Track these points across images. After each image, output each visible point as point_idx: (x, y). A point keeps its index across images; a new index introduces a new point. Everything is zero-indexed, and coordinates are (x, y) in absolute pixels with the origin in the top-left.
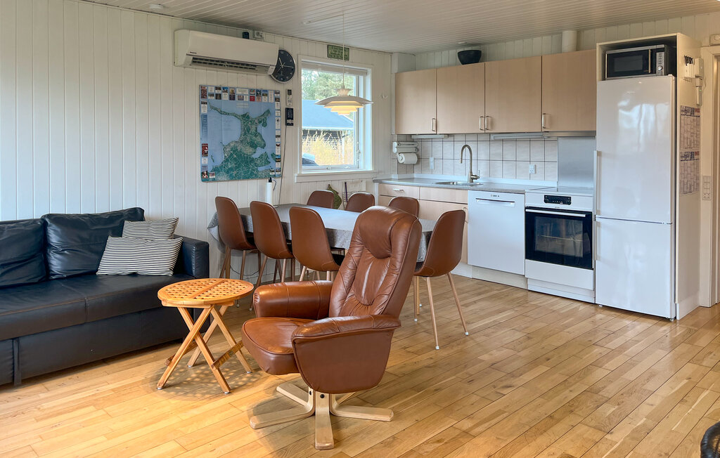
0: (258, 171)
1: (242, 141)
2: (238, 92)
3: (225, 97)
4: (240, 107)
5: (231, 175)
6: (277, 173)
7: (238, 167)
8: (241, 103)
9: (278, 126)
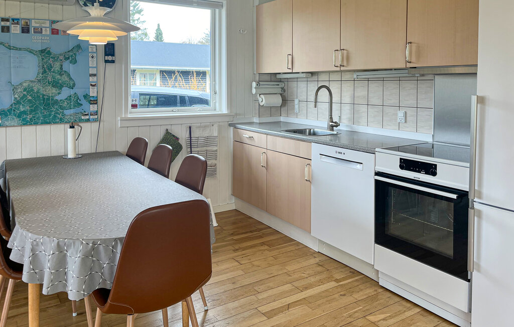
0: (64, 115)
1: (39, 81)
2: (34, 24)
3: (16, 29)
4: (36, 42)
5: (24, 120)
6: (91, 117)
7: (34, 111)
8: (38, 36)
9: (92, 63)
